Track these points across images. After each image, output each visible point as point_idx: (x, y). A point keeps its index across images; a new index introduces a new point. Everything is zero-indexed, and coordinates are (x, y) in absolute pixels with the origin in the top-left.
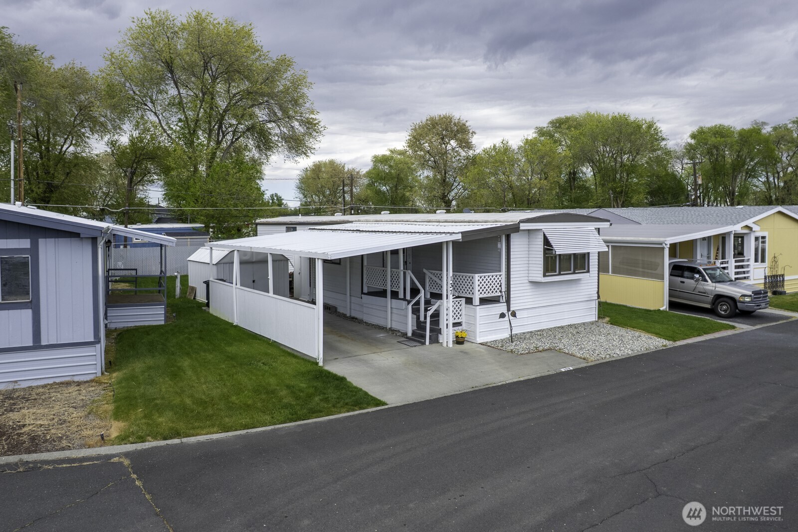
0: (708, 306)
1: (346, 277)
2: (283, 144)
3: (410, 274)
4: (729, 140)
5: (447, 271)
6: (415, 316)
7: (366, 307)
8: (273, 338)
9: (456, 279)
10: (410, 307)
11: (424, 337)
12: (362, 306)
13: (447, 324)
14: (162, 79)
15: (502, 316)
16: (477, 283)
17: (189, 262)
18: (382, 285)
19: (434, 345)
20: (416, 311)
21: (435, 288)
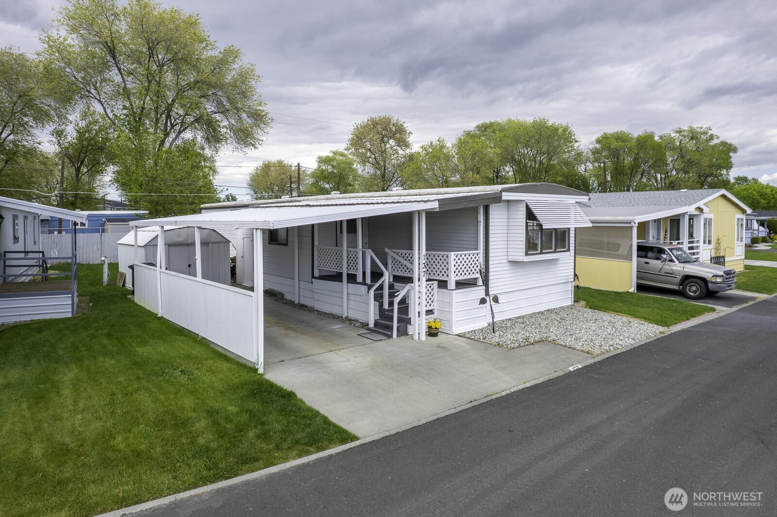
0: (676, 287)
1: (294, 260)
2: (232, 135)
3: (370, 253)
4: (629, 145)
5: (419, 250)
6: (377, 303)
7: (317, 293)
8: (202, 334)
9: (430, 259)
10: (372, 292)
11: (390, 328)
12: (313, 291)
13: (419, 312)
14: (105, 66)
15: (483, 301)
16: (453, 263)
17: (119, 246)
18: (336, 267)
19: (403, 338)
20: (379, 297)
21: (400, 270)
